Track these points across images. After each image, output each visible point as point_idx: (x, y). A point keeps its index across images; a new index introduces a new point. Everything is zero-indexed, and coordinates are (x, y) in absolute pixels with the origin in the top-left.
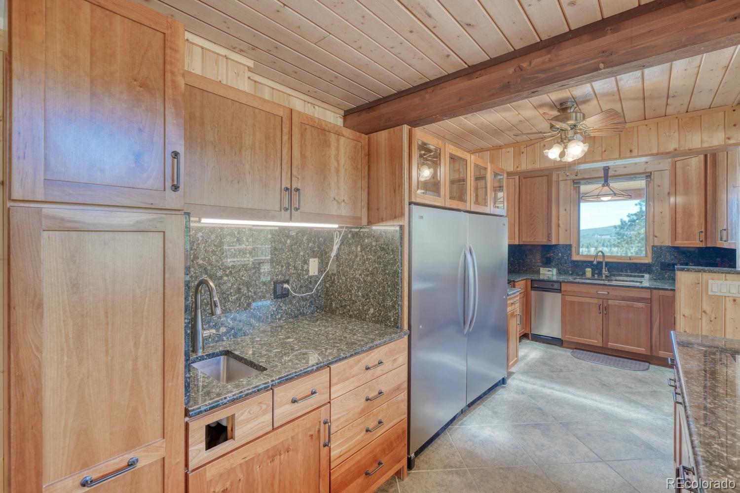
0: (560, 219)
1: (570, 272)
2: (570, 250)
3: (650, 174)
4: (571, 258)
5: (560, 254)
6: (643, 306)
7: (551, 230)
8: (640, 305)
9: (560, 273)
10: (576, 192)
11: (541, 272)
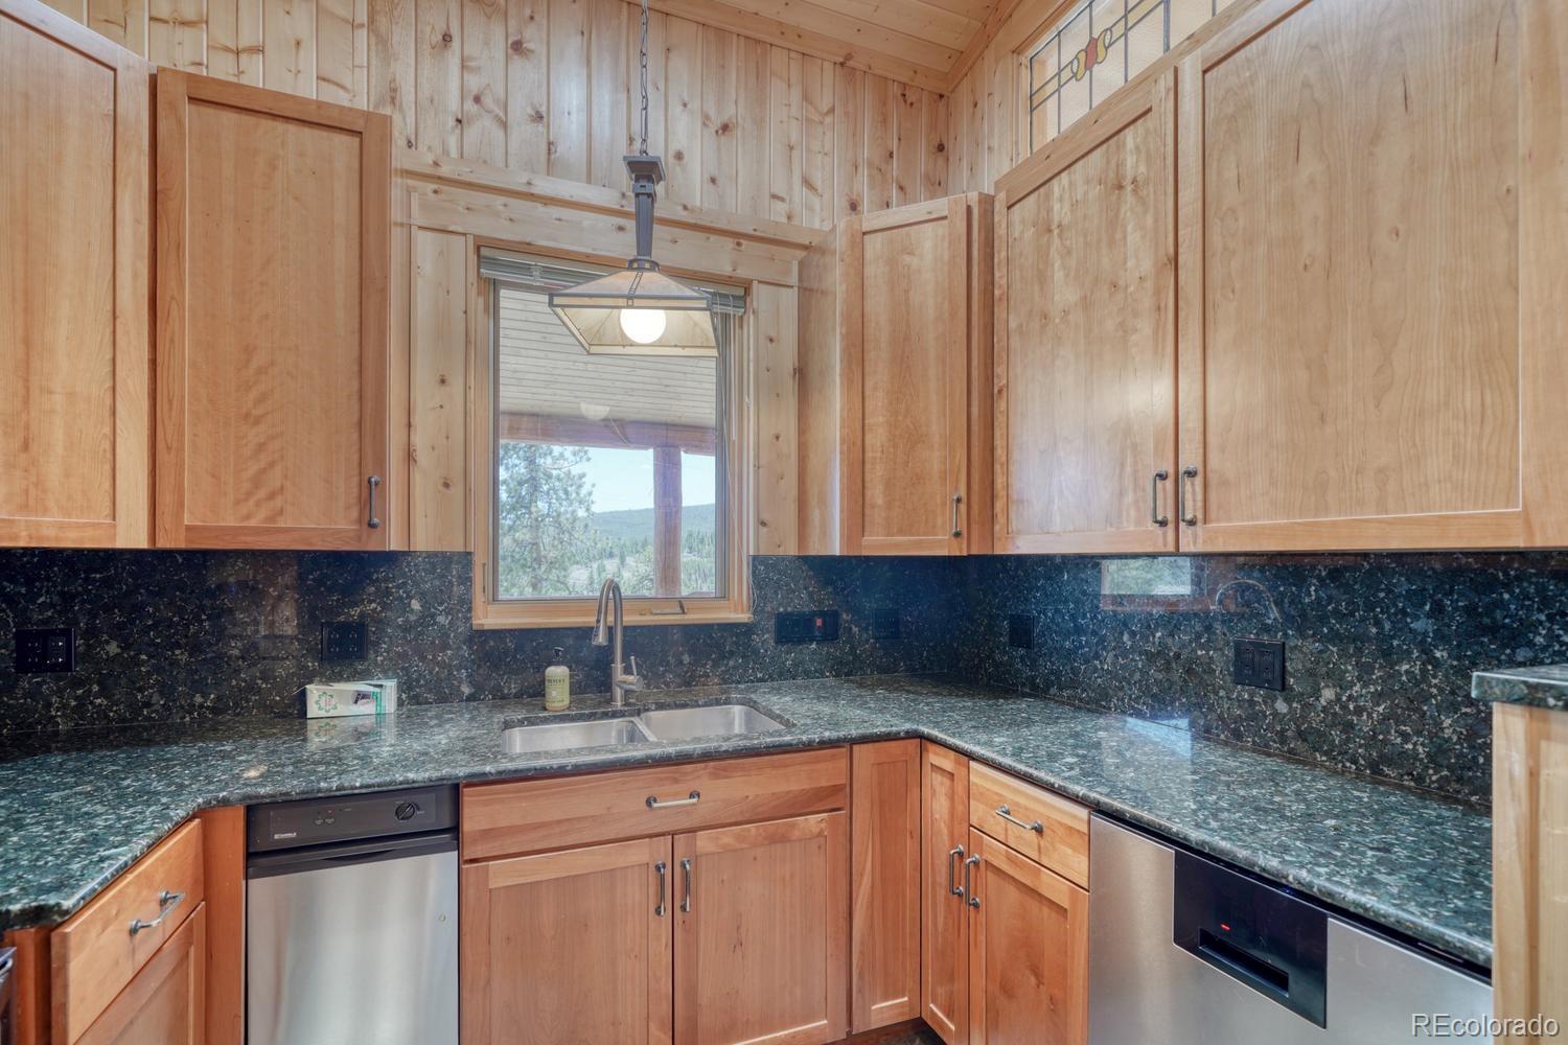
0: (417, 420)
1: (466, 690)
2: (466, 580)
4: (468, 619)
5: (416, 605)
6: (823, 825)
7: (381, 462)
8: (813, 822)
9: (419, 697)
11: (313, 710)
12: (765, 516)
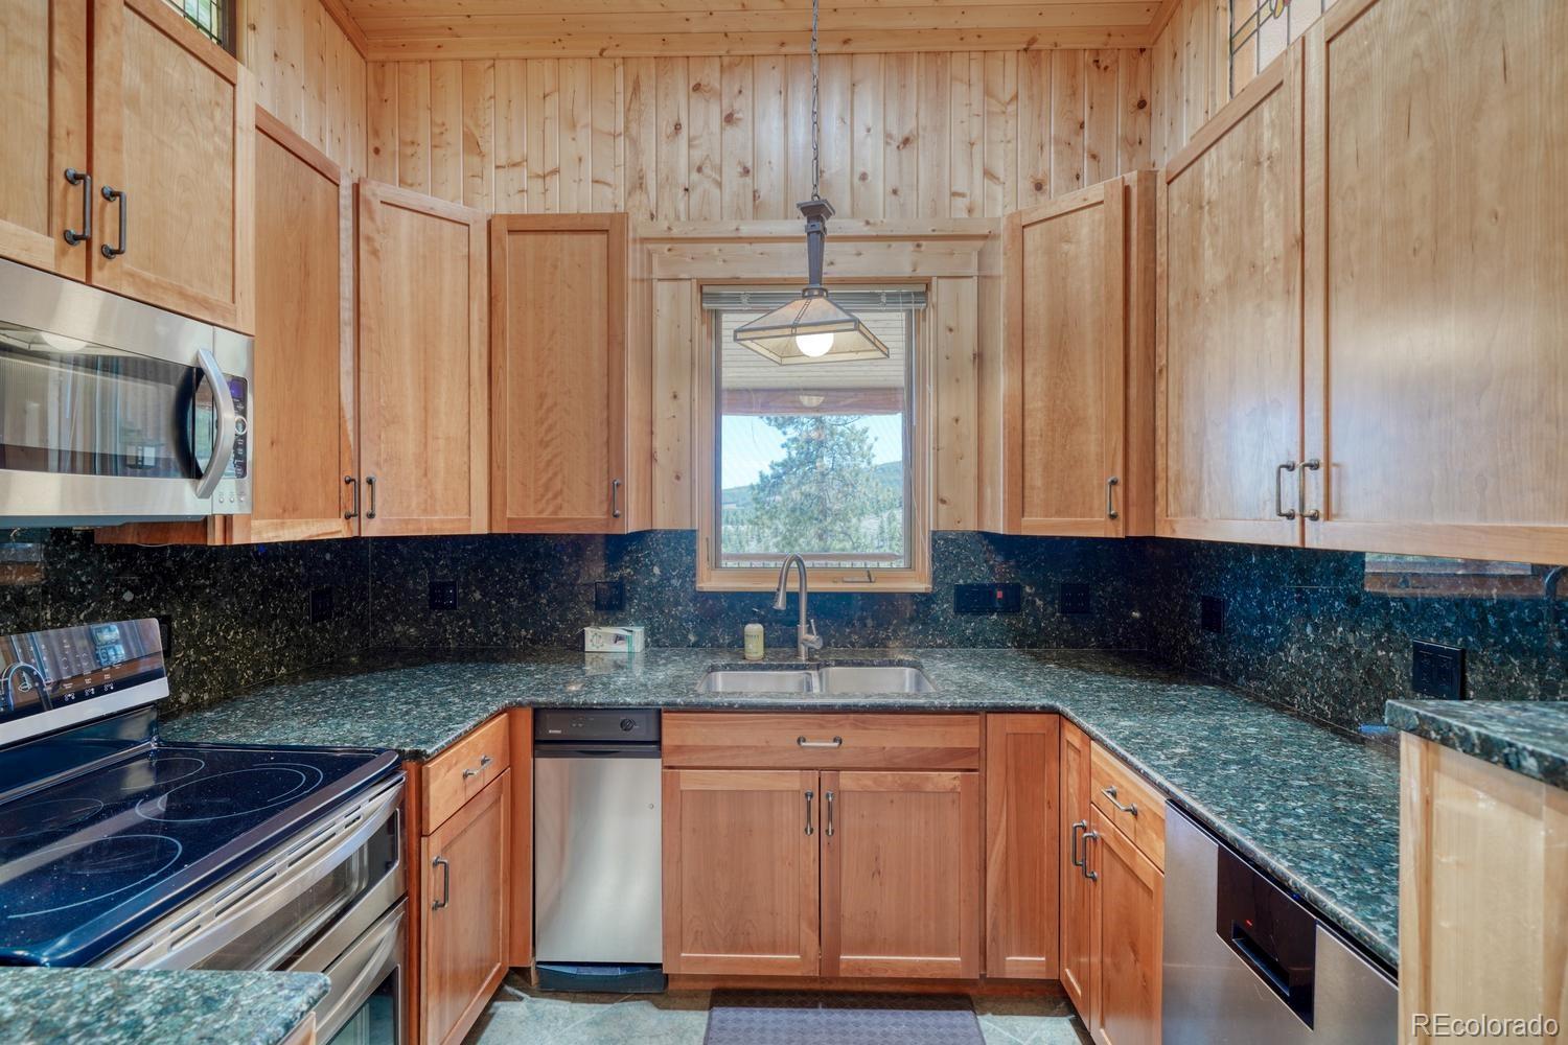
0: (658, 429)
1: (692, 638)
2: (692, 552)
3: (922, 288)
4: (694, 582)
5: (656, 570)
6: (957, 782)
7: (621, 470)
8: (947, 779)
9: (659, 642)
10: (709, 334)
11: (589, 647)
12: (944, 494)
